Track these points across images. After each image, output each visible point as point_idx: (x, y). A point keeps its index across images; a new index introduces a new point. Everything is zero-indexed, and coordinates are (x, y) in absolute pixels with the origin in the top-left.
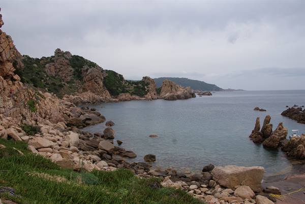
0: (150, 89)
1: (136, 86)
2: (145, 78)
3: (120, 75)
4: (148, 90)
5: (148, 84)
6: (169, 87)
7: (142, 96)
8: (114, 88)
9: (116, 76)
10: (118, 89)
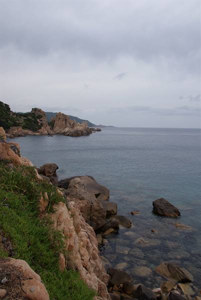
0: (44, 122)
1: (25, 118)
2: (35, 110)
3: (6, 104)
4: (42, 124)
5: (40, 117)
6: (62, 121)
7: (35, 130)
8: (3, 120)
9: (2, 106)
10: (7, 121)
